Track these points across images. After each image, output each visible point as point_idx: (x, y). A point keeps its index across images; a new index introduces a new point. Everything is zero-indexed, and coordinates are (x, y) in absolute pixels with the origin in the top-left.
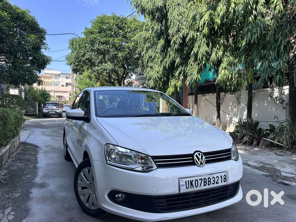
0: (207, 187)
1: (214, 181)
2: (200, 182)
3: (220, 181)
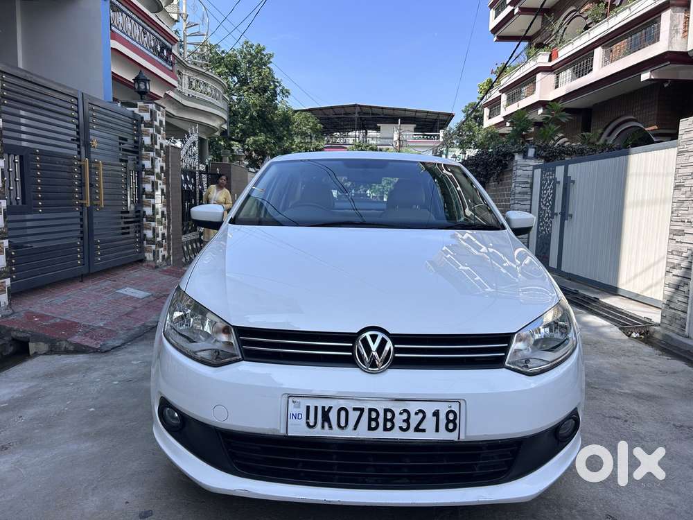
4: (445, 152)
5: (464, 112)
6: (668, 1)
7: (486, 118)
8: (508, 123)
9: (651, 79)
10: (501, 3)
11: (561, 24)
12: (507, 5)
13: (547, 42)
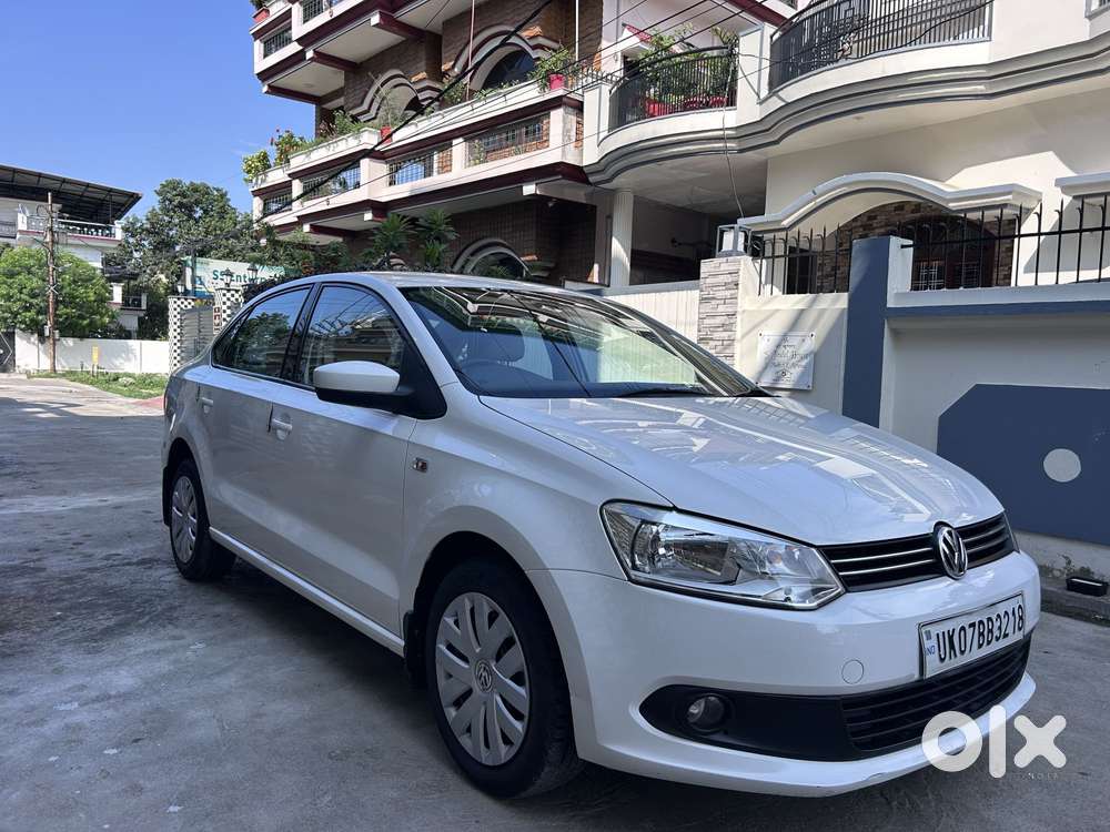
0: (986, 650)
1: (1000, 628)
2: (969, 631)
3: (1010, 630)
4: (190, 263)
5: (159, 194)
6: (560, 97)
7: (257, 214)
8: (306, 228)
9: (535, 195)
10: (275, 34)
11: (378, 90)
12: (289, 41)
13: (354, 112)
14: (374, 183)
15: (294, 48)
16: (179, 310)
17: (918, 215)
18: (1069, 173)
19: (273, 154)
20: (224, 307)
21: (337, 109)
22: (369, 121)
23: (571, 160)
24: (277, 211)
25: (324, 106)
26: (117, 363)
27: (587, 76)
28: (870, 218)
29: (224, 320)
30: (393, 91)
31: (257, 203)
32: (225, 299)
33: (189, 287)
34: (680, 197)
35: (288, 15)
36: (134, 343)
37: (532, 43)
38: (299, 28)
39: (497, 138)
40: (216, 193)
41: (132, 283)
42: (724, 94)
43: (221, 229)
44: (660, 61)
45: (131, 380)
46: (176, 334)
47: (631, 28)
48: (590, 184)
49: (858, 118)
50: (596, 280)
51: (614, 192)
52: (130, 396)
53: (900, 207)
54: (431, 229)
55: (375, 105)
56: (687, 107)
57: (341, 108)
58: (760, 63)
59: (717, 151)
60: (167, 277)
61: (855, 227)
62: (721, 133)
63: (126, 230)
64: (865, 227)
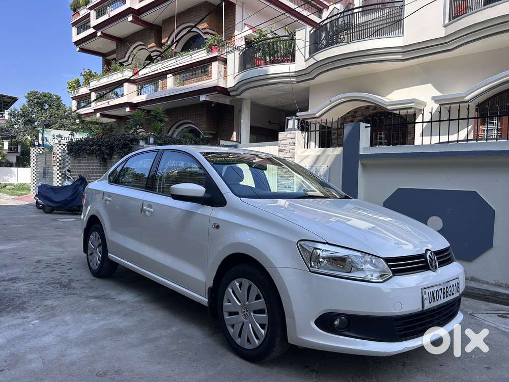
0: (446, 300)
1: (451, 291)
2: (440, 292)
3: (454, 292)
4: (41, 131)
6: (216, 57)
7: (74, 108)
8: (98, 115)
9: (206, 101)
10: (82, 24)
11: (132, 51)
12: (89, 27)
13: (121, 61)
14: (130, 94)
15: (91, 31)
16: (35, 153)
17: (375, 111)
18: (438, 94)
19: (82, 80)
20: (58, 152)
21: (112, 60)
22: (128, 65)
23: (222, 85)
24: (84, 107)
25: (107, 58)
26: (6, 178)
27: (228, 47)
28: (355, 112)
29: (58, 158)
30: (139, 52)
31: (74, 103)
32: (58, 149)
33: (41, 142)
34: (272, 103)
35: (88, 15)
36: (14, 169)
37: (204, 31)
38: (94, 22)
39: (188, 74)
40: (55, 97)
41: (13, 140)
42: (290, 57)
43: (58, 115)
44: (261, 41)
45: (12, 187)
46: (34, 165)
47: (248, 26)
48: (231, 96)
49: (348, 69)
50: (235, 139)
51: (242, 99)
52: (12, 195)
53: (368, 108)
54: (157, 116)
55: (131, 58)
56: (274, 62)
57: (115, 59)
58: (305, 44)
59: (287, 82)
60: (31, 137)
61: (348, 117)
62: (289, 74)
63: (10, 115)
64: (353, 116)
